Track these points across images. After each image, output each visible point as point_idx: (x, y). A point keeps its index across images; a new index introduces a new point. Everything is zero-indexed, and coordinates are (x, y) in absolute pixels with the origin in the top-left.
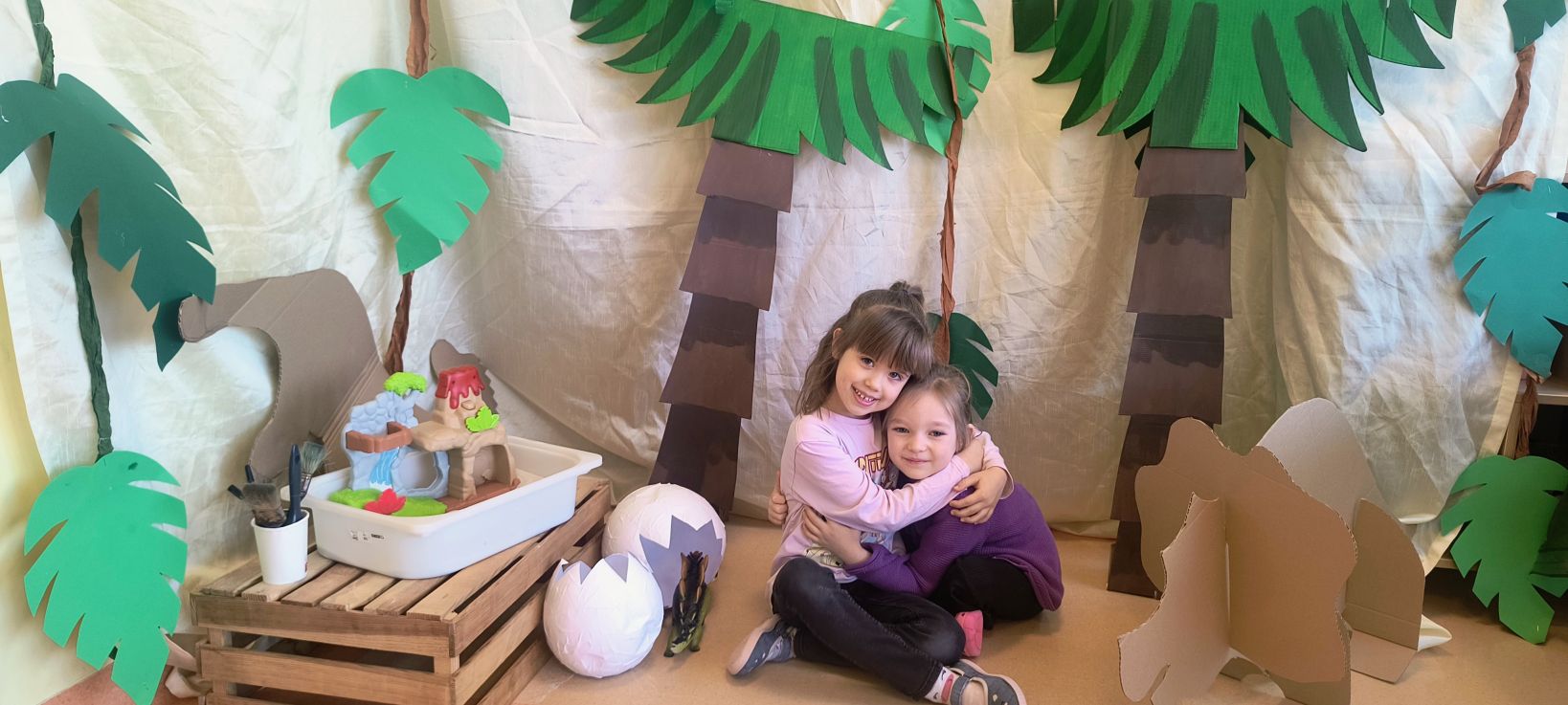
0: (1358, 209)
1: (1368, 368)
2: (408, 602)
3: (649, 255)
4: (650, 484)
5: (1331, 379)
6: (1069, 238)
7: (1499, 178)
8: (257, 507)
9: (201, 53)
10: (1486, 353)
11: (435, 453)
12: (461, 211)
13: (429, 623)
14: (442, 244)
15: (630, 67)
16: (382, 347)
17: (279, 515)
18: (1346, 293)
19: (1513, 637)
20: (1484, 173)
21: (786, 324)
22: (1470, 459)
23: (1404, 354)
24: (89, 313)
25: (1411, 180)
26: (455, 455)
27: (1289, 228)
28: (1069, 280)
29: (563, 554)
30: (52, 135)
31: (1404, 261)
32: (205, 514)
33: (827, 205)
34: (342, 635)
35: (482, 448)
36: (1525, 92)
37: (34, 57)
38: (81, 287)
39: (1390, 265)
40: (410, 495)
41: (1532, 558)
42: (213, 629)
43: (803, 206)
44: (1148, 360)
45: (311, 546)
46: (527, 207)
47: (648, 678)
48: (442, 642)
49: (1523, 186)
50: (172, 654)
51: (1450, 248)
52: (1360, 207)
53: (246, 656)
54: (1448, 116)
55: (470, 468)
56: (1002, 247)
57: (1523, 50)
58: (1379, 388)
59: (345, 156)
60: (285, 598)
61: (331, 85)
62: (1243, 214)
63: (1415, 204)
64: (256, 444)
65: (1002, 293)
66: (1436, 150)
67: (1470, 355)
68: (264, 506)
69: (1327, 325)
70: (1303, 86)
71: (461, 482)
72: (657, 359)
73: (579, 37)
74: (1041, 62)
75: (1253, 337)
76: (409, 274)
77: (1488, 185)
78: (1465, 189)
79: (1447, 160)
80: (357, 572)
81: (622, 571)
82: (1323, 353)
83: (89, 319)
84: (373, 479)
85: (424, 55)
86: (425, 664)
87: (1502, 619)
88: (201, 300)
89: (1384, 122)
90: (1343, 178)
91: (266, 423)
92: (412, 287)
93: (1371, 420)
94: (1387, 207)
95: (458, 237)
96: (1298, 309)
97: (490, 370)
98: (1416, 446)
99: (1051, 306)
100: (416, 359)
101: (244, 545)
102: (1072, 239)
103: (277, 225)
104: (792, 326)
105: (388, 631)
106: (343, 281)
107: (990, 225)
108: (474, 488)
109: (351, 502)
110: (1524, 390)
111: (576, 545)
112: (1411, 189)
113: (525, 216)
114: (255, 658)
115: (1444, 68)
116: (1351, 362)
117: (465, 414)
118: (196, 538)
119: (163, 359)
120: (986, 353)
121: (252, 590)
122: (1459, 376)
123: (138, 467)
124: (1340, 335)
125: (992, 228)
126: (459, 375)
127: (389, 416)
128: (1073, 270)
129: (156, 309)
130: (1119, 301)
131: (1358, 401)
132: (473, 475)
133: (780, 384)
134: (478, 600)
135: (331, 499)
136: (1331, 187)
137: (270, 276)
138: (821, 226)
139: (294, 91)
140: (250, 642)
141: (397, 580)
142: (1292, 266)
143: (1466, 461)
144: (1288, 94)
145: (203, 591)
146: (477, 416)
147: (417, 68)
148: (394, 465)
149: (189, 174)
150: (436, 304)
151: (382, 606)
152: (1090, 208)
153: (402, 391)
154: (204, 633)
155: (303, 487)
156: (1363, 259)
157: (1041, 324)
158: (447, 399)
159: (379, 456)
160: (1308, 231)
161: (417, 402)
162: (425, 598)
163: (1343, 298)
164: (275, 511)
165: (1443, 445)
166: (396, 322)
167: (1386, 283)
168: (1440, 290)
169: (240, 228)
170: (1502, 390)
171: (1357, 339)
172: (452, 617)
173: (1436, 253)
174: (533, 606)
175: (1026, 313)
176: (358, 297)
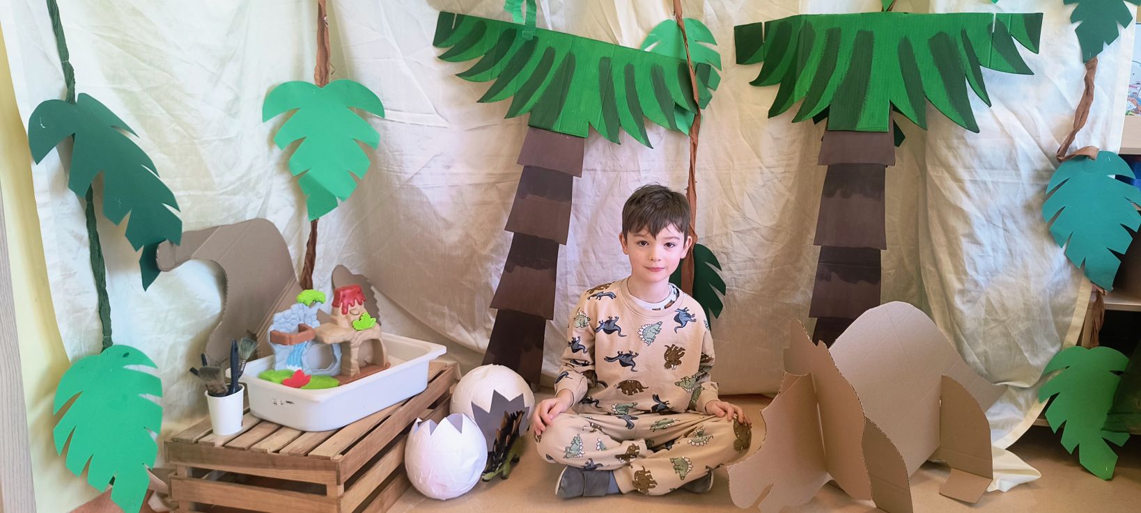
0: (974, 173)
1: (983, 284)
2: (309, 448)
3: (484, 203)
4: (483, 365)
5: (957, 292)
6: (774, 192)
7: (1074, 150)
8: (208, 382)
9: (174, 77)
10: (1066, 274)
11: (331, 345)
12: (350, 176)
13: (323, 461)
14: (339, 201)
15: (474, 77)
16: (299, 270)
17: (223, 388)
18: (967, 232)
19: (1090, 475)
20: (1063, 148)
21: (581, 251)
22: (1057, 349)
23: (1008, 275)
24: (97, 253)
25: (1011, 153)
26: (345, 346)
27: (928, 185)
28: (775, 222)
29: (419, 413)
30: (74, 135)
31: (1007, 209)
32: (175, 387)
33: (609, 170)
34: (266, 470)
35: (364, 342)
36: (1090, 90)
37: (62, 83)
38: (92, 236)
39: (998, 212)
40: (315, 374)
41: (1102, 419)
42: (179, 465)
43: (593, 170)
44: (828, 278)
45: (245, 410)
46: (400, 173)
47: (477, 501)
48: (332, 475)
49: (1089, 157)
50: (152, 482)
51: (1041, 200)
52: (976, 172)
53: (201, 484)
54: (1040, 110)
55: (355, 355)
56: (729, 198)
57: (1089, 60)
58: (991, 299)
59: (273, 139)
60: (228, 444)
61: (263, 92)
63: (1014, 169)
64: (210, 339)
65: (729, 231)
66: (1028, 132)
67: (1055, 275)
68: (213, 382)
69: (955, 254)
70: (934, 86)
71: (349, 364)
72: (491, 276)
73: (439, 57)
74: (754, 71)
75: (906, 261)
76: (315, 220)
77: (1066, 155)
78: (1049, 158)
79: (1037, 138)
80: (277, 427)
81: (458, 425)
82: (951, 273)
83: (97, 256)
84: (288, 363)
85: (327, 72)
86: (320, 490)
87: (1081, 462)
88: (172, 243)
89: (992, 111)
91: (217, 325)
92: (318, 229)
93: (986, 322)
94: (995, 171)
95: (349, 194)
96: (934, 242)
97: (375, 287)
98: (1019, 340)
99: (763, 240)
100: (322, 279)
101: (201, 408)
102: (777, 193)
103: (225, 190)
104: (585, 252)
105: (295, 467)
106: (271, 227)
107: (721, 181)
108: (358, 369)
109: (273, 379)
110: (1094, 300)
111: (428, 408)
112: (1011, 159)
113: (398, 178)
114: (208, 485)
115: (1033, 74)
116: (971, 280)
117: (352, 318)
118: (172, 402)
119: (146, 286)
120: (719, 272)
121: (205, 439)
122: (1048, 290)
123: (130, 355)
124: (963, 261)
125: (722, 185)
126: (348, 291)
127: (300, 320)
128: (777, 215)
129: (142, 249)
130: (809, 236)
131: (977, 307)
132: (358, 360)
134: (356, 447)
135: (261, 377)
136: (955, 157)
137: (220, 224)
138: (605, 183)
139: (237, 99)
140: (206, 474)
141: (303, 432)
142: (930, 213)
143: (1054, 350)
144: (924, 92)
145: (173, 439)
146: (360, 319)
147: (322, 79)
148: (303, 354)
149: (165, 156)
150: (337, 240)
151: (292, 450)
152: (789, 172)
153: (309, 302)
154: (174, 468)
155: (240, 368)
156: (979, 208)
157: (756, 253)
158: (340, 308)
159: (292, 347)
160: (940, 187)
161: (319, 310)
162: (321, 445)
163: (965, 235)
164: (221, 385)
165: (1036, 339)
166: (307, 254)
167: (994, 225)
168: (1033, 230)
169: (200, 193)
170: (1078, 300)
171: (975, 263)
172: (339, 457)
173: (1029, 204)
174: (397, 450)
175: (746, 245)
176: (282, 237)
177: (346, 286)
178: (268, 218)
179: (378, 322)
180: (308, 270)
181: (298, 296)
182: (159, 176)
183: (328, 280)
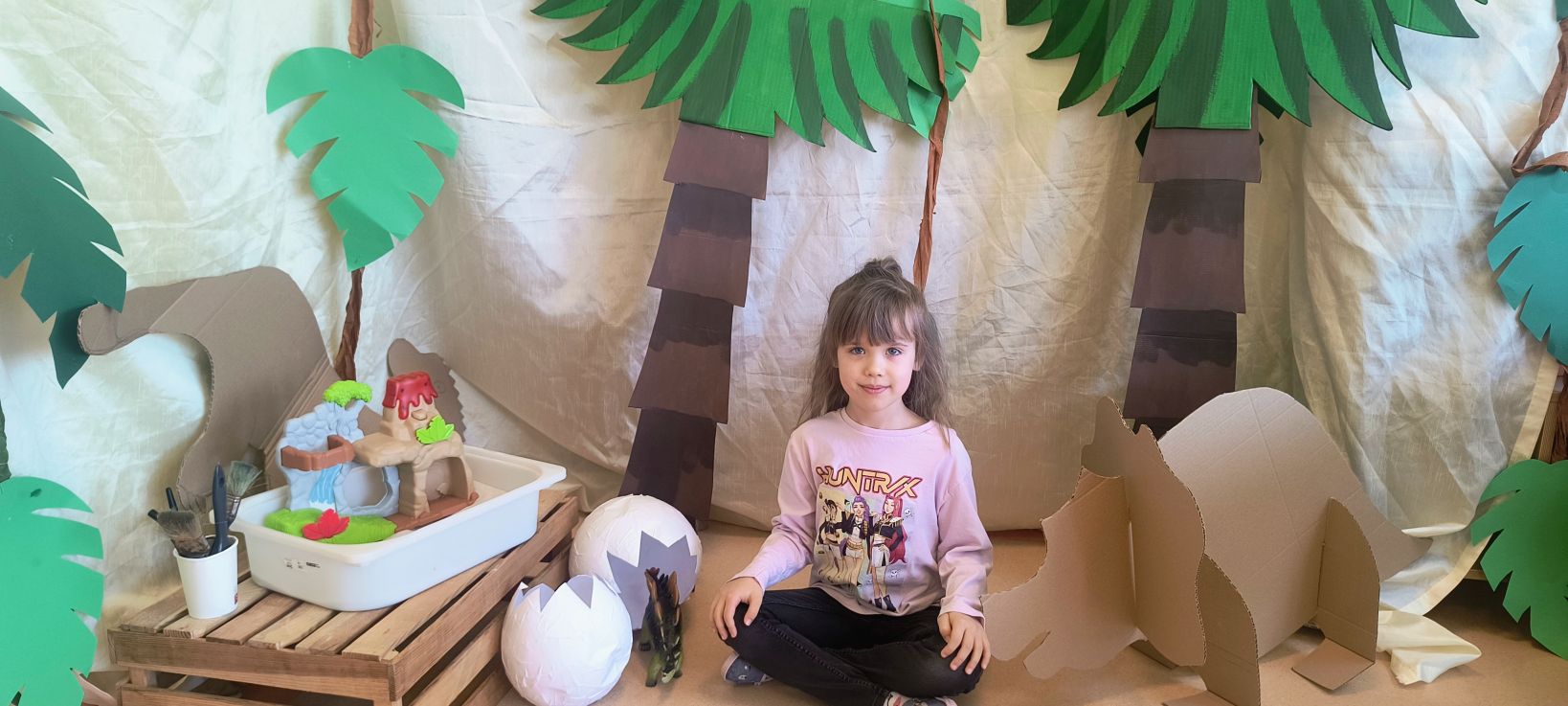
0: (1382, 194)
1: (1390, 365)
2: (345, 640)
5: (1352, 377)
6: (1069, 227)
7: (1538, 159)
8: (177, 535)
9: (108, 31)
10: (1519, 349)
11: (383, 468)
12: (412, 200)
13: (365, 663)
14: (395, 240)
15: (590, 44)
16: (333, 348)
17: (201, 544)
18: (1370, 285)
19: (1546, 654)
20: (1521, 154)
21: (767, 320)
22: (1502, 463)
23: (1428, 350)
26: (405, 469)
27: (1307, 213)
28: (1069, 273)
29: (524, 576)
31: (1433, 250)
33: (810, 193)
34: (274, 676)
35: (435, 461)
39: (1417, 254)
40: (356, 514)
42: (135, 669)
43: (784, 193)
44: (1153, 359)
45: (241, 575)
46: (485, 198)
48: (383, 685)
49: (1565, 168)
50: (87, 691)
51: (1483, 237)
52: (1386, 192)
53: (170, 698)
54: (1483, 91)
56: (997, 238)
57: (1566, 18)
58: (1400, 386)
59: (283, 144)
60: (209, 636)
61: (267, 65)
62: (1257, 201)
63: (1446, 188)
64: (185, 460)
65: (998, 285)
66: (1469, 130)
67: (1502, 351)
68: (183, 536)
69: (1348, 319)
70: (1322, 58)
71: (412, 498)
72: (628, 360)
73: (534, 11)
75: (1268, 330)
76: (358, 270)
77: (1526, 167)
78: (1501, 171)
79: (1480, 138)
80: (293, 603)
81: (586, 596)
82: (1343, 350)
84: (313, 497)
85: (368, 33)
87: (1533, 635)
88: (108, 308)
89: (1412, 97)
90: (1366, 160)
91: (196, 439)
92: (363, 284)
93: (1391, 420)
94: (1416, 192)
95: (411, 230)
96: (1317, 303)
97: (455, 371)
98: (1440, 448)
99: (1050, 300)
100: (371, 360)
101: (169, 573)
102: (1072, 228)
103: (203, 221)
104: (773, 321)
105: (322, 671)
106: (284, 281)
107: (985, 213)
109: (288, 525)
110: (1561, 389)
111: (542, 561)
112: (1441, 171)
113: (481, 207)
114: (180, 699)
115: (1478, 37)
116: (1374, 359)
117: (416, 425)
118: (121, 563)
119: (64, 377)
121: (176, 626)
122: (1489, 374)
123: (42, 494)
124: (1362, 330)
125: (987, 217)
126: (408, 383)
127: (329, 429)
128: (1073, 261)
129: (52, 320)
130: (1123, 294)
131: (1379, 400)
133: (761, 384)
134: (423, 636)
135: (268, 523)
136: (1354, 169)
137: (198, 276)
138: (804, 214)
139: (220, 73)
140: (179, 679)
141: (335, 613)
142: (1310, 255)
143: (1496, 467)
144: (1306, 67)
145: (121, 627)
146: (429, 427)
147: (361, 44)
148: (337, 482)
149: (100, 165)
150: (393, 300)
151: (315, 644)
152: (1092, 195)
153: (344, 401)
154: (126, 671)
155: (231, 510)
156: (1389, 248)
157: (1040, 320)
158: (396, 410)
159: (318, 474)
160: (1329, 217)
161: (363, 412)
162: (364, 634)
163: (1368, 291)
164: (197, 540)
165: (1471, 449)
166: (347, 322)
167: (1412, 274)
168: (1469, 281)
169: (162, 225)
170: (1535, 389)
171: (1380, 333)
172: (393, 655)
173: (1467, 241)
174: (488, 635)
175: (1023, 307)
176: (303, 296)
177: (406, 373)
178: (279, 266)
179: (460, 429)
180: (347, 348)
181: (328, 390)
182: (87, 197)
183: (381, 363)
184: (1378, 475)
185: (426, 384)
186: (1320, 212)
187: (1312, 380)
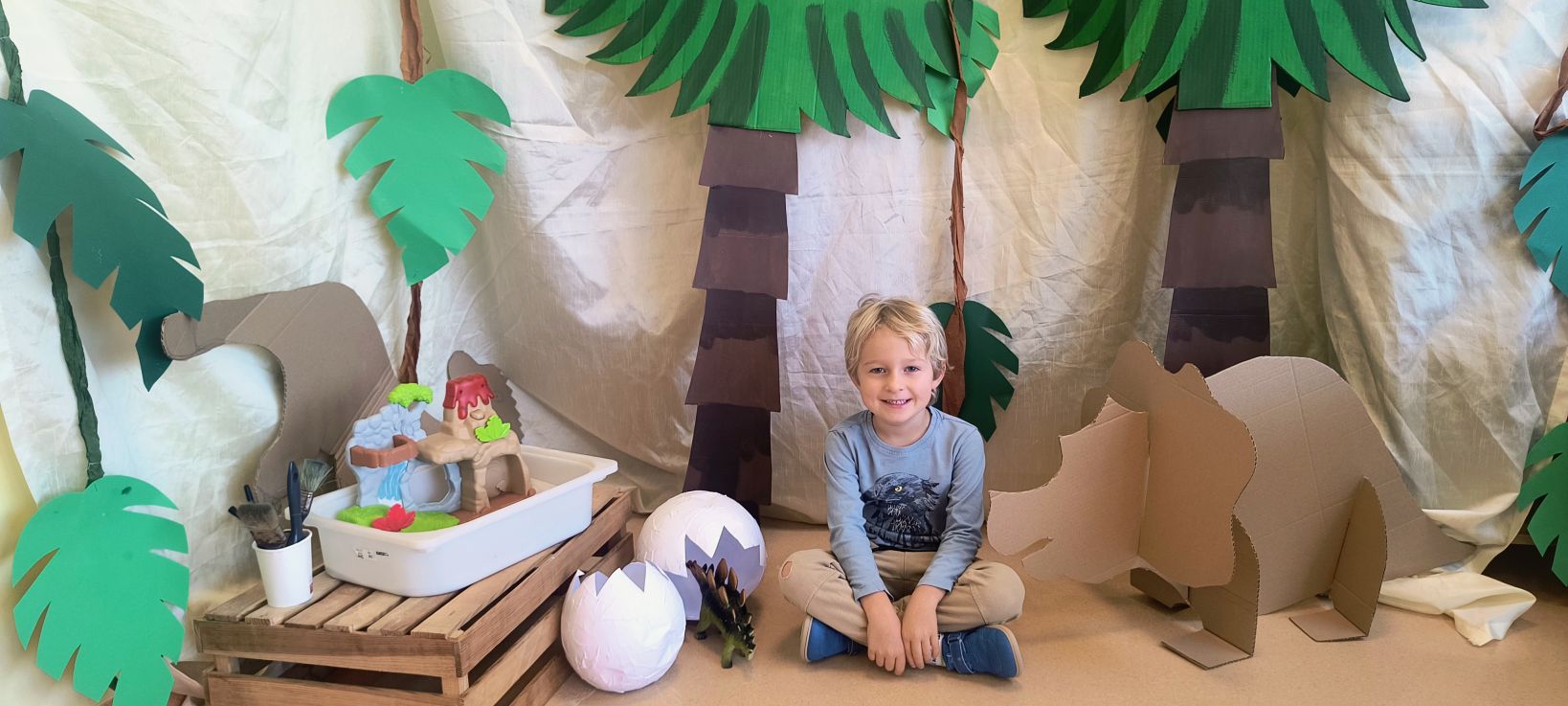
0: (1406, 164)
1: (1424, 333)
2: (414, 621)
5: (1386, 347)
6: (1102, 214)
7: (1560, 122)
8: (254, 527)
9: (182, 64)
10: (1552, 310)
11: (445, 465)
12: (464, 215)
13: (434, 642)
14: (449, 255)
15: (616, 58)
16: (396, 361)
17: (278, 535)
18: (1398, 255)
20: (1543, 116)
22: (1539, 423)
23: (1462, 316)
24: (71, 335)
26: (466, 466)
27: (1331, 188)
28: (1104, 259)
29: (580, 564)
30: (22, 151)
31: (1459, 216)
32: (213, 538)
33: (844, 193)
34: (349, 658)
35: (494, 459)
37: (3, 73)
38: (61, 308)
39: (1444, 222)
40: (421, 510)
42: (218, 656)
43: (818, 195)
44: (1187, 336)
45: (316, 568)
47: (673, 691)
48: (448, 662)
50: (178, 681)
51: (1509, 200)
52: (1409, 162)
53: (253, 682)
54: (1503, 60)
56: (1031, 229)
58: (1436, 354)
59: (343, 168)
60: (290, 621)
61: (326, 93)
63: (1469, 155)
64: (262, 464)
65: (1033, 278)
66: (1488, 95)
67: (1536, 312)
68: (261, 527)
69: (1379, 290)
70: (1339, 36)
71: (473, 494)
73: (557, 31)
74: (1053, 26)
75: (1302, 308)
76: (417, 284)
77: (1548, 129)
78: (1523, 135)
80: (365, 592)
81: (640, 581)
82: (1375, 320)
83: (71, 340)
84: (381, 495)
85: (418, 59)
86: (432, 685)
88: (188, 317)
89: (1429, 68)
90: (1387, 132)
91: (273, 441)
92: (422, 298)
93: (1430, 388)
94: (1437, 160)
95: (464, 245)
96: (1346, 275)
97: (513, 381)
98: (1481, 414)
99: (1087, 287)
100: (433, 371)
101: (249, 571)
102: (1105, 215)
103: (273, 238)
105: (393, 651)
106: (349, 296)
107: (1017, 207)
108: (487, 498)
109: (358, 519)
111: (595, 555)
112: (1462, 139)
114: (263, 684)
116: (1407, 328)
117: (474, 424)
118: (205, 562)
119: (149, 380)
120: (1005, 341)
121: (256, 615)
122: (1525, 337)
123: (131, 492)
124: (1394, 300)
125: (1018, 210)
126: (466, 384)
127: (395, 429)
128: (1104, 247)
129: (138, 327)
130: (1154, 275)
131: (1415, 368)
132: (485, 487)
133: (804, 382)
134: (487, 615)
135: (339, 517)
136: (1375, 142)
137: (269, 291)
138: (838, 215)
139: (280, 100)
140: (262, 668)
141: (404, 598)
142: (1336, 229)
144: (1322, 44)
145: (207, 616)
146: (486, 426)
147: (412, 70)
148: (403, 479)
149: (178, 189)
150: (451, 314)
151: (386, 626)
152: (1123, 181)
153: (407, 404)
154: (211, 660)
155: (305, 506)
156: (1414, 216)
157: (1077, 307)
158: (455, 411)
159: (385, 470)
161: (425, 414)
162: (431, 617)
163: (1396, 260)
164: (275, 532)
166: (408, 334)
167: (1439, 241)
168: (1496, 244)
169: (234, 243)
171: (1411, 302)
172: (458, 634)
173: (1492, 207)
174: (548, 620)
175: (1061, 296)
176: (368, 310)
177: (465, 376)
178: (344, 282)
179: (516, 427)
180: (409, 360)
181: (393, 393)
182: (165, 215)
183: (442, 373)
184: (1421, 442)
185: (483, 386)
186: (1345, 187)
187: (1348, 353)
